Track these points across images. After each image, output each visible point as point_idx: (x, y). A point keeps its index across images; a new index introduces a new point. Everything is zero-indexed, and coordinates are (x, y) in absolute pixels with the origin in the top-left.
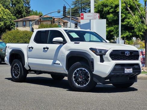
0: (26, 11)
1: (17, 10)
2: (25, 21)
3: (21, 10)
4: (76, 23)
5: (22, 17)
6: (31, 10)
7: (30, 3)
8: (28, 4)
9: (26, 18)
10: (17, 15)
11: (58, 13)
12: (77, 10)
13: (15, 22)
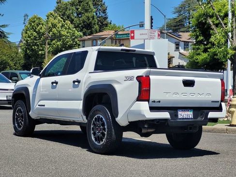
0: (100, 23)
1: (84, 22)
2: (96, 40)
3: (91, 23)
4: (178, 43)
5: (91, 33)
6: (109, 22)
7: (107, 11)
8: (104, 13)
9: (97, 34)
10: (85, 30)
11: (140, 27)
12: (180, 21)
13: (81, 40)
